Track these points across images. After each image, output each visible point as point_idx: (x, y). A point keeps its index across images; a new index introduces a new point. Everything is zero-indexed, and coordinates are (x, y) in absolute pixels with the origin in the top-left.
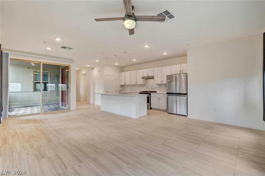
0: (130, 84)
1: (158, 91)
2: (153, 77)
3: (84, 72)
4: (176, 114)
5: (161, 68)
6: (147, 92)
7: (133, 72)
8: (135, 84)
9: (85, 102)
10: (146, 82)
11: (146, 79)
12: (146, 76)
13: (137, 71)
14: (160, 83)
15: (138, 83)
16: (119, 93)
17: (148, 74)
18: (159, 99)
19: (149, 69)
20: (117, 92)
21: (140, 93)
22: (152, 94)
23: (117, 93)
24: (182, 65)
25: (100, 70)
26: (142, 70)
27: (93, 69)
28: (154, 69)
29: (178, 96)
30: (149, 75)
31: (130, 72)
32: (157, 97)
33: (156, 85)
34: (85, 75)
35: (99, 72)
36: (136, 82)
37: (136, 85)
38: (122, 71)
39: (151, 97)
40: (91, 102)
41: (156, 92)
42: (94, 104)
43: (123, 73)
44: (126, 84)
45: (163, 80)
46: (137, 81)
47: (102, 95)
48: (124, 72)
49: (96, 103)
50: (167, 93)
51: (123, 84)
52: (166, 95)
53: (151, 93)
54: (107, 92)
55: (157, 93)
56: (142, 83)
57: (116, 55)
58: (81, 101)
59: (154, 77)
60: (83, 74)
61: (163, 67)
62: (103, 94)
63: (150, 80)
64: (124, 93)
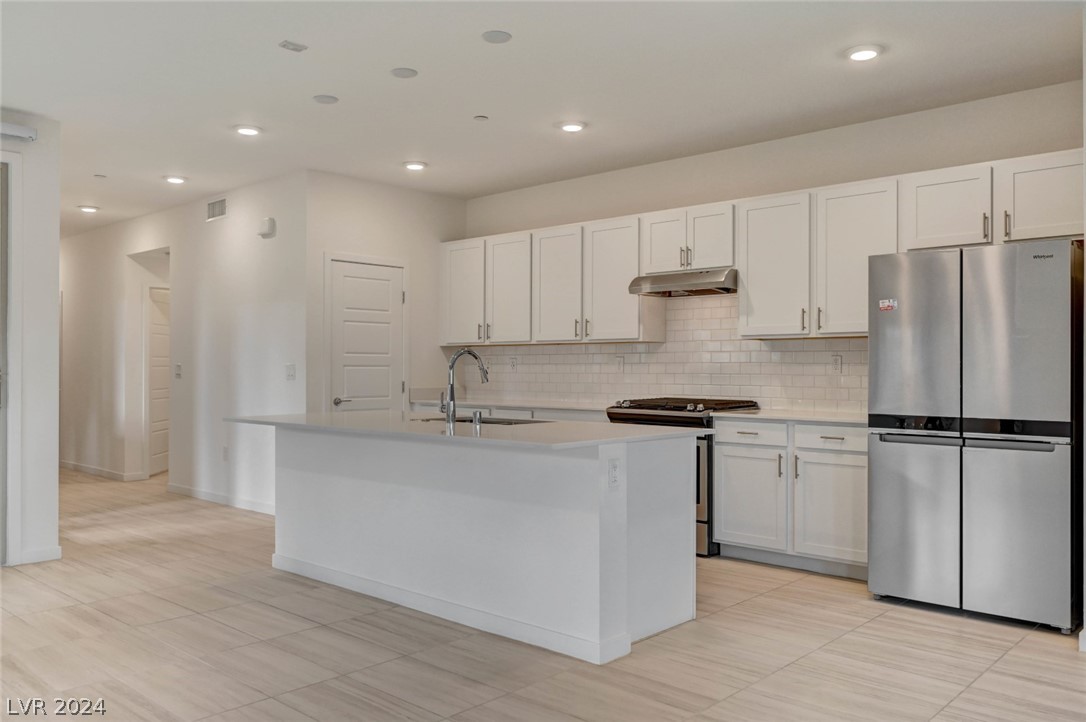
0: (524, 337)
1: (774, 402)
2: (735, 276)
3: (146, 239)
4: (960, 611)
5: (802, 196)
6: (679, 404)
7: (557, 241)
8: (569, 336)
9: (154, 481)
10: (665, 322)
11: (669, 294)
12: (672, 265)
13: (590, 226)
14: (792, 328)
15: (598, 333)
16: (436, 412)
17: (686, 252)
18: (789, 467)
19: (695, 210)
20: (417, 408)
21: (615, 417)
22: (726, 427)
23: (421, 412)
24: (1005, 167)
25: (272, 222)
26: (632, 220)
27: (222, 213)
28: (744, 204)
29: (980, 443)
30: (697, 264)
31: (524, 235)
32: (774, 453)
33: (755, 345)
34: (155, 261)
35: (264, 236)
36: (583, 325)
37: (578, 348)
38: (457, 233)
39: (717, 449)
40: (204, 488)
41: (751, 405)
42: (224, 505)
43: (471, 249)
44: (498, 336)
45: (820, 302)
46: (587, 316)
47: (284, 427)
48: (478, 242)
49: (243, 499)
50: (876, 420)
51: (471, 338)
52: (860, 439)
53: (712, 414)
54: (337, 402)
55: (761, 415)
56: (630, 329)
57: (414, 73)
58: (127, 474)
59: (742, 276)
60: (137, 258)
61: (822, 193)
62: (303, 422)
63: (696, 300)
64: (485, 415)
